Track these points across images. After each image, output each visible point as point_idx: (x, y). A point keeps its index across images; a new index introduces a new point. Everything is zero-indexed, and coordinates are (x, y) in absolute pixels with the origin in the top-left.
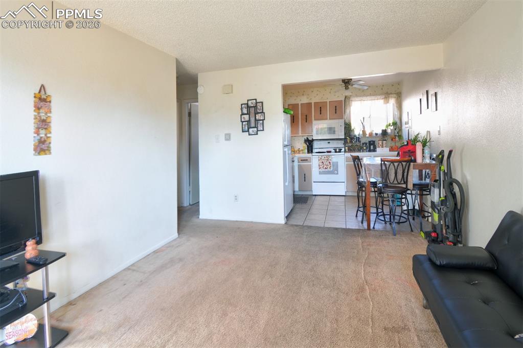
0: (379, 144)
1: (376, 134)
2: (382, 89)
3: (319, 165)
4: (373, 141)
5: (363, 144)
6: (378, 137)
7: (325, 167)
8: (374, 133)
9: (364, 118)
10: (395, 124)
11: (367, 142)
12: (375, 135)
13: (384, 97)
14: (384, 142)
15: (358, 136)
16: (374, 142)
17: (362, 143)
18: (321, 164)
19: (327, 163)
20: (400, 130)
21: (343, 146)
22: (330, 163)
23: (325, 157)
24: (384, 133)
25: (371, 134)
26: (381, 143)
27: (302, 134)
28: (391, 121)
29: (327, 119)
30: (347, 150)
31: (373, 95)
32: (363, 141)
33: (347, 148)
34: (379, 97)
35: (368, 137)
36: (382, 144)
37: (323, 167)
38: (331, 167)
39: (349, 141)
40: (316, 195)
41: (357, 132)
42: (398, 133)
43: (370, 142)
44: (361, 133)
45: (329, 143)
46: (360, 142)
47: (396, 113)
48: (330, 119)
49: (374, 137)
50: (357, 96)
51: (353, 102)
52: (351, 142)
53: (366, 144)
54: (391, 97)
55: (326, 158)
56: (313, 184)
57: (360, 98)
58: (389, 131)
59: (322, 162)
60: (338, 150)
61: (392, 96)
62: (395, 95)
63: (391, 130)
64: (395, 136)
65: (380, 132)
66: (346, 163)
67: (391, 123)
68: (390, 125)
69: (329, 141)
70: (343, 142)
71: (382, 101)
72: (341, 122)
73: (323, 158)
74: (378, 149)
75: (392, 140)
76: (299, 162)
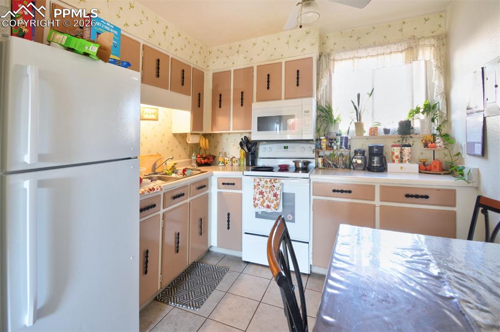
0: (393, 153)
1: (387, 131)
2: (401, 30)
3: (255, 199)
4: (378, 147)
5: (356, 152)
6: (391, 138)
7: (267, 203)
8: (381, 129)
9: (359, 96)
10: (429, 108)
11: (366, 149)
12: (383, 134)
13: (405, 46)
14: (407, 150)
15: (344, 135)
16: (381, 148)
17: (352, 150)
18: (258, 196)
19: (271, 196)
20: (446, 121)
21: (313, 155)
22: (275, 195)
23: (266, 182)
24: (406, 128)
25: (374, 131)
26: (397, 153)
27: (233, 130)
28: (421, 103)
29: (280, 99)
30: (320, 166)
31: (381, 45)
32: (356, 145)
33: (320, 160)
34: (394, 48)
35: (367, 138)
36: (401, 153)
37: (262, 205)
38: (278, 205)
39: (324, 146)
40: (248, 263)
41: (344, 126)
42: (438, 129)
43: (371, 148)
44: (353, 128)
45: (286, 148)
46: (347, 147)
47: (436, 83)
48: (286, 99)
49: (381, 137)
50: (344, 49)
51: (336, 63)
52: (330, 147)
53: (363, 153)
54: (424, 45)
55: (269, 184)
56: (244, 236)
57: (350, 54)
58: (416, 124)
59: (261, 193)
60: (300, 165)
61: (427, 42)
62: (433, 41)
63: (422, 122)
64: (434, 135)
65: (394, 126)
66: (313, 197)
67: (422, 107)
68: (417, 111)
69: (286, 145)
70: (313, 147)
71: (400, 57)
72: (311, 105)
73: (262, 183)
74: (390, 165)
75: (426, 145)
76: (219, 188)
